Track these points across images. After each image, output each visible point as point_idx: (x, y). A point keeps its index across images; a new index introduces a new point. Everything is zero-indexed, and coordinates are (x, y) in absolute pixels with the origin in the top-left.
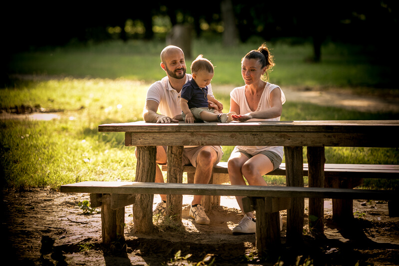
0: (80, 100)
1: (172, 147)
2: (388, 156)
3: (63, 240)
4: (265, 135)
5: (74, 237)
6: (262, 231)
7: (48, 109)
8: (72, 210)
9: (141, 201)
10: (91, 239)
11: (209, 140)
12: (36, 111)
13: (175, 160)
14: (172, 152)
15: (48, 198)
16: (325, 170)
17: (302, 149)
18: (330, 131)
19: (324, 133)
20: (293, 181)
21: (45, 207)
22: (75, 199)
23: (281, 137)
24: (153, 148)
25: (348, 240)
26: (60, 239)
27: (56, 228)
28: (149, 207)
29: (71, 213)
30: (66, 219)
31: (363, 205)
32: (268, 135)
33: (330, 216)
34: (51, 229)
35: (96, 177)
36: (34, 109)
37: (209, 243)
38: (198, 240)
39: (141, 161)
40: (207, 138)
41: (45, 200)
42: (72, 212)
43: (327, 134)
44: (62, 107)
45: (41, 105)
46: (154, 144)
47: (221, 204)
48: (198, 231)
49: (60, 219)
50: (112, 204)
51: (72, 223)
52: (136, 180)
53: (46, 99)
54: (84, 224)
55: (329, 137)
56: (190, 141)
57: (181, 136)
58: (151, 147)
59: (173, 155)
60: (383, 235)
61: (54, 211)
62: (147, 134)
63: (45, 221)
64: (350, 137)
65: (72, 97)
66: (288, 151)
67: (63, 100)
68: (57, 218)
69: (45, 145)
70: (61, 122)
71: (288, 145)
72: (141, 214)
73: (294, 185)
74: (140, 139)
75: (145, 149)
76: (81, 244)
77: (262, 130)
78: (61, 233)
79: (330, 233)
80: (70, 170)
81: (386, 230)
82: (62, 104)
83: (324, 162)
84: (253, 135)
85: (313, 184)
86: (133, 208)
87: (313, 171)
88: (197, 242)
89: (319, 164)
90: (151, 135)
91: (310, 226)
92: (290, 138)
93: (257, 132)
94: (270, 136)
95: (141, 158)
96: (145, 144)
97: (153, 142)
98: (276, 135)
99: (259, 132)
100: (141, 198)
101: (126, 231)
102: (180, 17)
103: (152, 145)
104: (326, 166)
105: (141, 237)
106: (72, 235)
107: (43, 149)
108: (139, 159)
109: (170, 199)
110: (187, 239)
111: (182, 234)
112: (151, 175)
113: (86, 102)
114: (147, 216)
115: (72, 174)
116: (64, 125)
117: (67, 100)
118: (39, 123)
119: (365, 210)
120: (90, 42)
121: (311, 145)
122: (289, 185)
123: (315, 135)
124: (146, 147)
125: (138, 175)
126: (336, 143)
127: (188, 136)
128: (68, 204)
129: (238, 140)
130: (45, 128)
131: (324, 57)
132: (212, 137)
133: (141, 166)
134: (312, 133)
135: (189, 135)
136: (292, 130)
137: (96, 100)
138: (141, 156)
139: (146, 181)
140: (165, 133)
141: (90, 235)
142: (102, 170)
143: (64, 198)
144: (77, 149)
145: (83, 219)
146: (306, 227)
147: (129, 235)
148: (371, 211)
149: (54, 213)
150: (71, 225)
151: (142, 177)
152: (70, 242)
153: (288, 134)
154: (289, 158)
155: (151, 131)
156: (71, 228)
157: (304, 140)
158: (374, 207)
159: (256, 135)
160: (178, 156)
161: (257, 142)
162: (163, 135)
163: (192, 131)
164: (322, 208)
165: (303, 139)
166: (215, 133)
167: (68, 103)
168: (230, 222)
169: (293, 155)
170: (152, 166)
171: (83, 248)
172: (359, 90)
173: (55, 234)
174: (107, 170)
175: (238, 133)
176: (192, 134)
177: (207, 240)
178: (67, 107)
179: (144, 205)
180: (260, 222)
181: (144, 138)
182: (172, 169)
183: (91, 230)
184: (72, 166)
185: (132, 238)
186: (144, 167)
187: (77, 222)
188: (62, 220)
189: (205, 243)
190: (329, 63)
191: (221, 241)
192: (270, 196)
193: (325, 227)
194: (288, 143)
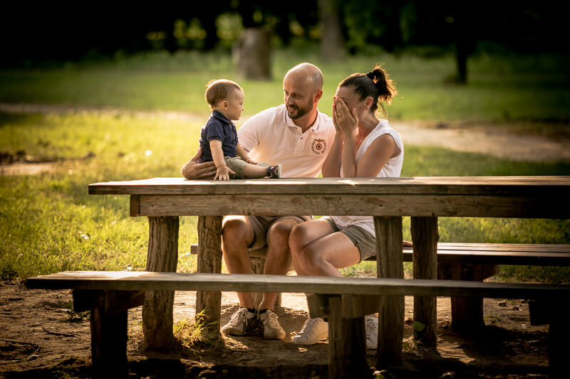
0: (88, 143)
1: (204, 217)
2: (547, 230)
3: (33, 363)
4: (344, 199)
5: (50, 358)
6: (338, 347)
7: (38, 158)
8: (52, 315)
9: (156, 301)
10: (76, 360)
11: (260, 206)
12: (18, 160)
13: (210, 237)
14: (204, 225)
15: (16, 297)
16: (439, 252)
17: (400, 220)
18: (443, 192)
19: (433, 197)
20: (388, 269)
21: (9, 310)
22: (58, 298)
23: (369, 201)
24: (174, 220)
25: (473, 359)
26: (29, 360)
27: (24, 344)
28: (168, 310)
29: (50, 319)
30: (41, 328)
31: (500, 305)
32: (349, 199)
33: (448, 322)
34: (15, 345)
35: (95, 263)
36: (15, 157)
37: (259, 365)
38: (243, 360)
39: (155, 240)
40: (256, 204)
41: (11, 300)
42: (52, 317)
43: (439, 198)
44: (60, 154)
45: (27, 151)
46: (173, 212)
47: (283, 305)
48: (244, 347)
49: (32, 329)
50: (107, 306)
51: (50, 336)
52: (148, 270)
53: (35, 141)
54: (69, 336)
55: (442, 201)
56: (231, 207)
57: (216, 201)
58: (170, 217)
59: (206, 230)
60: (528, 352)
61: (23, 317)
62: (164, 199)
63: (7, 332)
64: (474, 202)
65: (77, 138)
66: (379, 223)
67: (62, 143)
68: (27, 327)
69: (22, 214)
70: (53, 178)
71: (379, 214)
72: (155, 322)
73: (389, 276)
74: (153, 206)
75: (162, 220)
76: (59, 369)
77: (341, 192)
78: (30, 352)
79: (447, 349)
80: (55, 252)
81: (533, 344)
82: (61, 149)
83: (437, 239)
84: (326, 198)
85: (420, 273)
86: (143, 311)
87: (420, 254)
88: (240, 364)
89: (429, 243)
90: (170, 199)
91: (416, 339)
92: (383, 203)
93: (332, 194)
94: (352, 201)
95: (155, 234)
96: (162, 213)
97: (173, 210)
98: (362, 199)
99: (336, 194)
100: (155, 296)
101: (129, 348)
102: (257, 17)
103: (172, 214)
104: (440, 245)
105: (153, 357)
106: (48, 355)
107: (18, 221)
108: (152, 235)
109: (202, 297)
110: (225, 359)
111: (219, 351)
112: (170, 261)
113: (98, 147)
114: (163, 324)
115: (57, 259)
116: (56, 183)
117: (69, 143)
118: (18, 180)
119: (505, 312)
120: (119, 54)
121: (415, 215)
122: (381, 275)
123: (421, 199)
124: (162, 217)
125: (150, 261)
126: (452, 211)
127: (228, 201)
128: (48, 306)
129: (304, 207)
130: (26, 187)
131: (471, 77)
132: (263, 203)
133: (155, 248)
134: (416, 196)
135: (229, 199)
136: (385, 192)
137: (114, 144)
138: (155, 231)
139: (163, 271)
140: (192, 197)
141: (76, 354)
142: (105, 252)
143: (42, 295)
144: (71, 220)
145: (68, 329)
146: (409, 340)
147: (135, 353)
148: (513, 315)
149: (23, 319)
150: (48, 339)
151: (157, 264)
152: (43, 365)
153: (380, 198)
154: (380, 234)
155: (169, 193)
156: (47, 343)
157: (404, 207)
158: (518, 309)
159: (330, 199)
160: (214, 231)
161: (332, 209)
162: (188, 199)
163: (234, 193)
164: (433, 310)
165: (403, 205)
166: (267, 197)
167: (69, 148)
168: (294, 332)
169: (386, 229)
170: (172, 246)
171: (62, 375)
172: (519, 126)
173: (21, 352)
174: (114, 252)
175: (303, 196)
176: (233, 197)
177: (258, 361)
178: (68, 154)
179: (159, 307)
180: (334, 333)
181: (159, 203)
182: (205, 252)
183: (79, 346)
184: (59, 246)
185: (139, 358)
186: (159, 248)
187: (57, 334)
188: (34, 331)
189: (253, 365)
190: (480, 85)
191: (279, 362)
192: (350, 293)
193: (439, 339)
194: (380, 211)
